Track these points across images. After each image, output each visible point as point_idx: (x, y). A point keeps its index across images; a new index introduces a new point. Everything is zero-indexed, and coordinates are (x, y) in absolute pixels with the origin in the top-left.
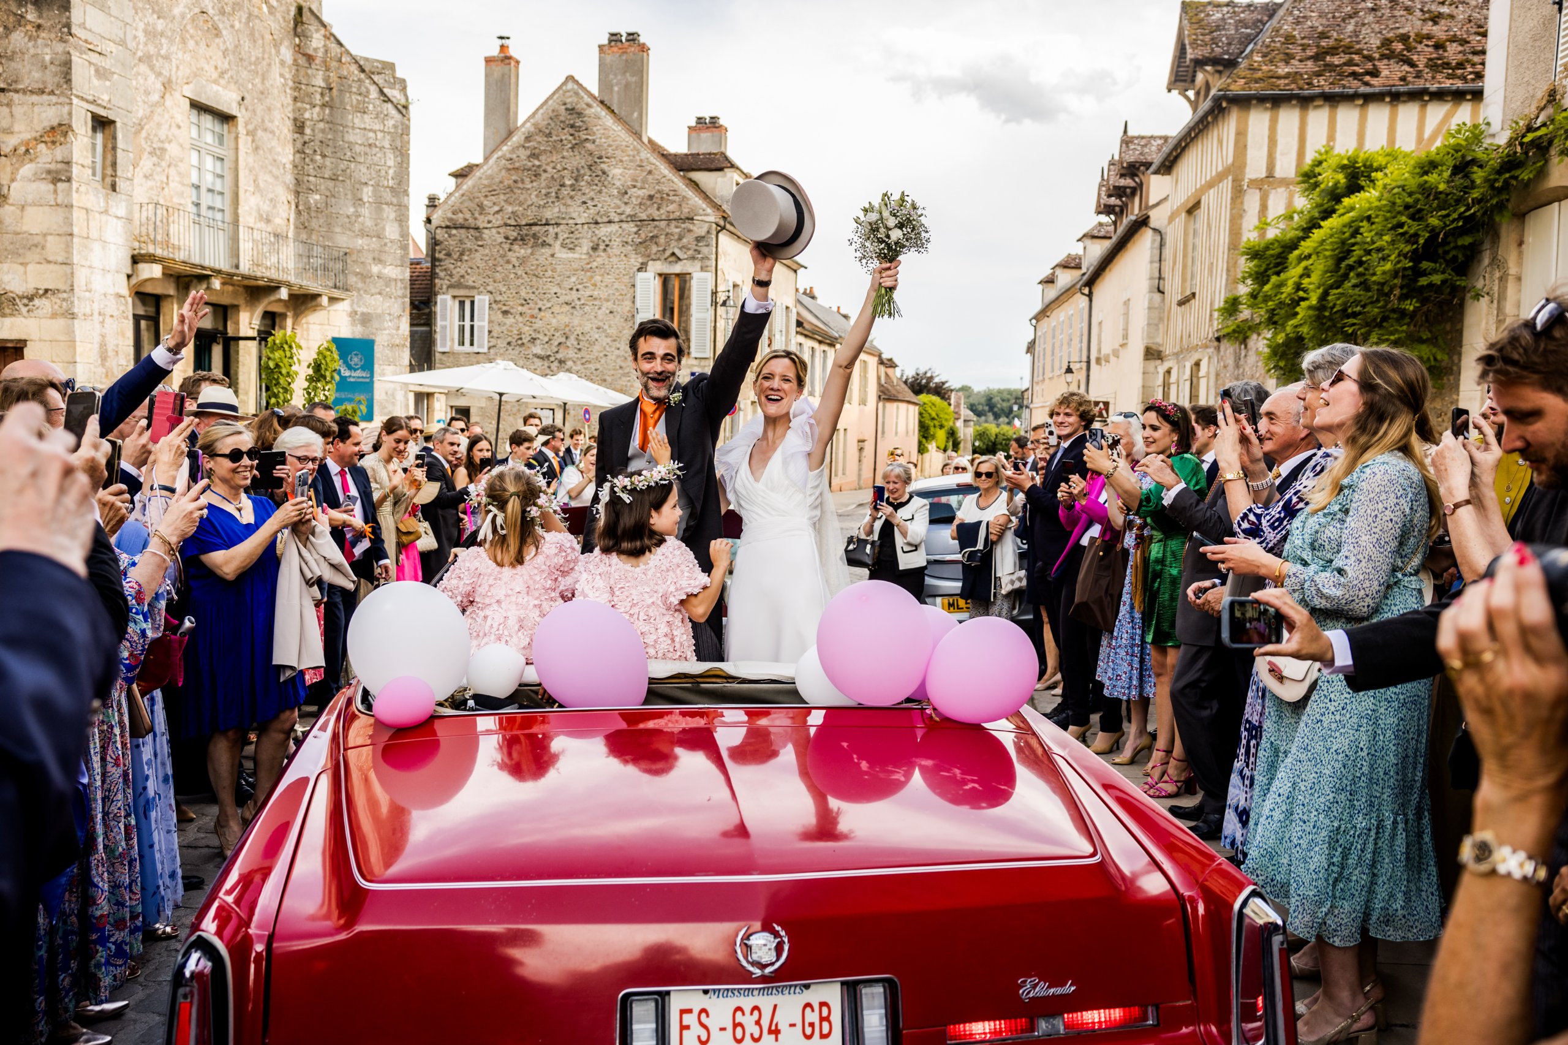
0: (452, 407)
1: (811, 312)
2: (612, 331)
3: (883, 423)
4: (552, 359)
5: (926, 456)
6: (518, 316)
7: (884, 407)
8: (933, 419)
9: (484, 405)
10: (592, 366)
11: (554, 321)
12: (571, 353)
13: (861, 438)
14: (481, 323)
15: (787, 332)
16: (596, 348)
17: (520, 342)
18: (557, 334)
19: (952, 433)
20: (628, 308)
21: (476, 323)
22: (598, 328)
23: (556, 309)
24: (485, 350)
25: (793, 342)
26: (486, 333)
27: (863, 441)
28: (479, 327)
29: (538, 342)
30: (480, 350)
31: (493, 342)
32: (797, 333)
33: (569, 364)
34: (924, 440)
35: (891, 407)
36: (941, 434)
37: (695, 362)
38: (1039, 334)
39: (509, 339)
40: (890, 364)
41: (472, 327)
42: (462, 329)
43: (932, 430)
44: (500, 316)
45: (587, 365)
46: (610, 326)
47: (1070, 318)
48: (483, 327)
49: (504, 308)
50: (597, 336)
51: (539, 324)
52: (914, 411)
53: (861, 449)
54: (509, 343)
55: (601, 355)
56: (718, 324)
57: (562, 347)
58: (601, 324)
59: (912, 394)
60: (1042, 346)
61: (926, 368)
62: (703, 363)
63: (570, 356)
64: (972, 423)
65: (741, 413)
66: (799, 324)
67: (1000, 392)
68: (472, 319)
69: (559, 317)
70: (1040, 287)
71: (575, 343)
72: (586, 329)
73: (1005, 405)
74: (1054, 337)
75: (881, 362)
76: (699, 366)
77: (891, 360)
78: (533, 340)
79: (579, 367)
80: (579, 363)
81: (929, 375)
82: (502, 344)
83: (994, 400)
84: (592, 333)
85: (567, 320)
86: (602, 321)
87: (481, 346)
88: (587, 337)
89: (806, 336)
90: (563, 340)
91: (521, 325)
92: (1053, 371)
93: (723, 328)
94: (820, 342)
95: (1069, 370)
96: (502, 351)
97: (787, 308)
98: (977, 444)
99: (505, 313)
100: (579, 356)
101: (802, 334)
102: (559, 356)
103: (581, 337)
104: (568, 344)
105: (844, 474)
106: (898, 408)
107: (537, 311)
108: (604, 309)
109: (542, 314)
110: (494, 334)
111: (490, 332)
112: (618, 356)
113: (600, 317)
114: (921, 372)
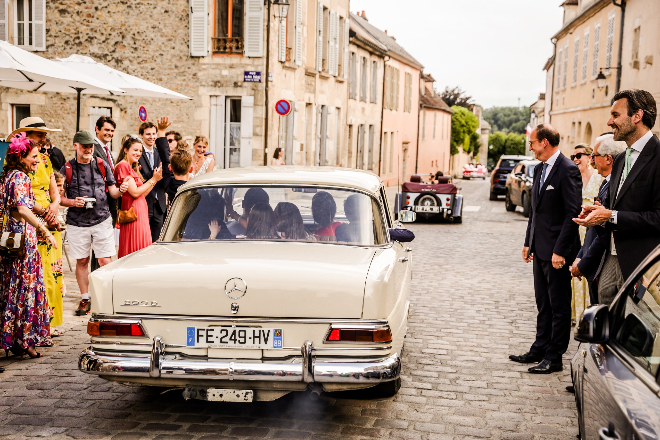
0: (12, 105)
1: (363, 27)
2: (168, 31)
3: (424, 128)
4: (109, 58)
5: (456, 156)
6: (75, 15)
7: (424, 114)
8: (463, 126)
9: (43, 103)
10: (148, 66)
11: (110, 20)
12: (128, 53)
13: (405, 140)
14: (39, 22)
15: (341, 40)
16: (152, 47)
17: (77, 41)
18: (114, 34)
19: (474, 138)
20: (182, 8)
21: (34, 22)
22: (154, 28)
23: (112, 8)
24: (43, 49)
25: (346, 50)
26: (44, 32)
27: (407, 143)
28: (37, 25)
29: (95, 41)
30: (39, 49)
31: (51, 41)
32: (350, 42)
33: (126, 63)
34: (455, 144)
35: (430, 114)
36: (467, 139)
37: (248, 61)
38: (559, 50)
39: (67, 38)
40: (428, 79)
41: (30, 25)
42: (20, 28)
43: (462, 135)
44: (58, 15)
45: (143, 65)
46: (165, 26)
47: (597, 32)
48: (41, 25)
49: (61, 7)
50: (152, 35)
51: (95, 24)
52: (447, 119)
53: (405, 150)
54: (67, 42)
55: (157, 54)
56: (271, 24)
57: (119, 46)
58: (156, 23)
59: (446, 105)
60: (563, 60)
61: (454, 87)
62: (257, 62)
63: (127, 55)
64: (487, 131)
65: (296, 114)
66: (352, 34)
67: (503, 109)
68: (30, 19)
69: (115, 16)
70: (562, 9)
71: (132, 42)
72: (142, 28)
73: (506, 119)
74: (577, 51)
75: (422, 76)
76: (252, 65)
77: (429, 76)
78: (90, 39)
79: (135, 66)
80: (135, 62)
81: (456, 92)
82: (59, 42)
83: (499, 116)
84: (148, 33)
85: (123, 19)
86: (157, 20)
87: (40, 45)
88: (143, 36)
89: (358, 46)
90: (120, 39)
91: (78, 24)
92: (575, 80)
93: (276, 28)
94: (371, 53)
95: (601, 76)
96: (59, 50)
97: (341, 18)
98: (491, 147)
99: (63, 12)
100: (135, 55)
101: (354, 44)
102: (116, 55)
103: (137, 37)
104: (125, 43)
105: (390, 171)
106: (435, 116)
107: (93, 10)
108: (159, 8)
109: (99, 13)
110: (52, 33)
111: (48, 31)
112: (174, 56)
113: (156, 16)
114: (450, 90)
